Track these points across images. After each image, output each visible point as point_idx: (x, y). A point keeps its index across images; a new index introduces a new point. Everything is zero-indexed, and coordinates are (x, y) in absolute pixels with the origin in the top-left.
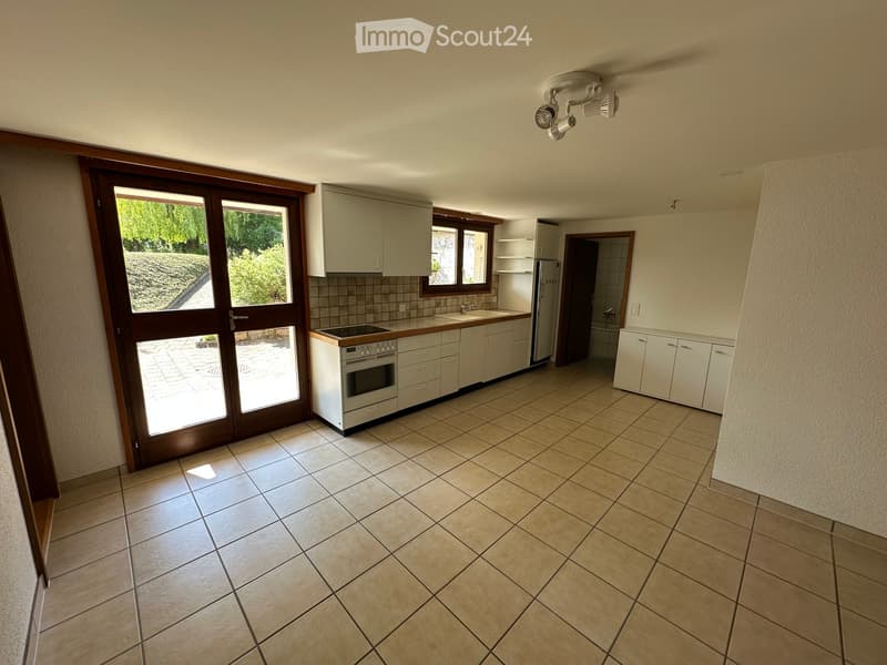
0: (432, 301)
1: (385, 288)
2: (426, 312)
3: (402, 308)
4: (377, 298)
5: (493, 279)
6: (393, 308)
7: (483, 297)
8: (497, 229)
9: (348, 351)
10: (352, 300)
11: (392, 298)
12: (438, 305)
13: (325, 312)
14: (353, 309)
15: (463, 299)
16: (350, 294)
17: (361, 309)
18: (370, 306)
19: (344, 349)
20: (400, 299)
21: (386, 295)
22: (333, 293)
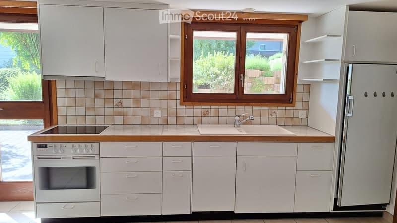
0: (198, 109)
1: (137, 94)
2: (189, 120)
3: (157, 114)
4: (127, 103)
5: (299, 89)
6: (146, 112)
7: (280, 110)
8: (304, 29)
9: (39, 146)
10: (99, 102)
11: (145, 103)
12: (205, 114)
13: (71, 111)
14: (101, 111)
15: (245, 110)
16: (96, 96)
17: (109, 111)
18: (120, 109)
19: (35, 145)
20: (155, 103)
21: (138, 100)
22: (80, 94)
